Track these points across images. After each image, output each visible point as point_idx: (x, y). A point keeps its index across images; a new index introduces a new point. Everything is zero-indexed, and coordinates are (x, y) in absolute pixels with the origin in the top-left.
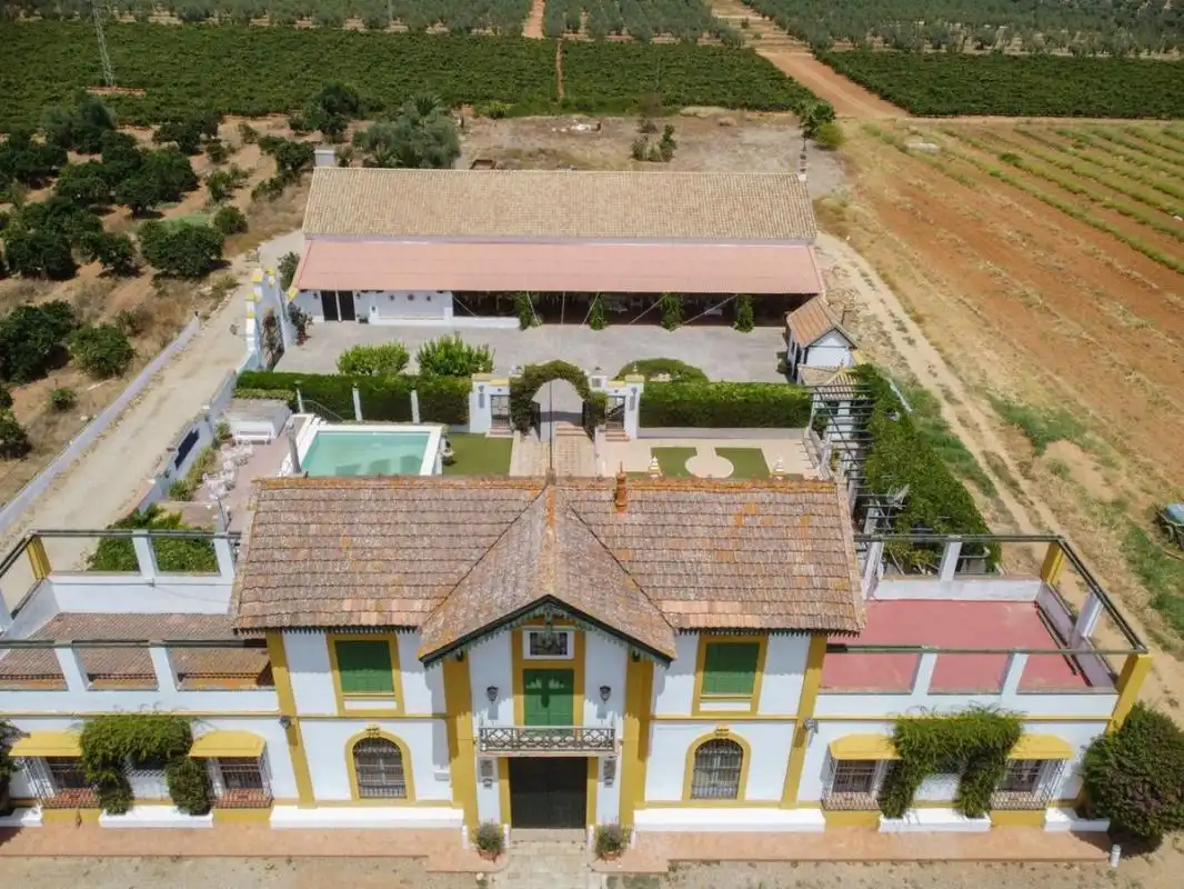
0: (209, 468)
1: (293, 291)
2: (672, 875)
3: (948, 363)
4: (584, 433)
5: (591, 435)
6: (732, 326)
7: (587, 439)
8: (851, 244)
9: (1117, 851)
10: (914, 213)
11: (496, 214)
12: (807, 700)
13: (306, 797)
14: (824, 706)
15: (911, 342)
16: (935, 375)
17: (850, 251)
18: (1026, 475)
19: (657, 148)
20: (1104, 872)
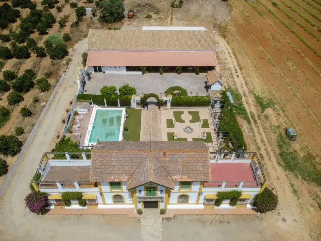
0: (74, 123)
1: (87, 67)
2: (174, 218)
3: (246, 83)
4: (158, 108)
5: (160, 108)
6: (194, 73)
7: (159, 109)
8: (227, 41)
9: (259, 213)
10: (245, 28)
11: (136, 43)
12: (200, 189)
13: (104, 203)
14: (204, 190)
15: (238, 76)
16: (242, 87)
17: (226, 44)
18: (259, 118)
19: (178, 3)
20: (256, 216)
